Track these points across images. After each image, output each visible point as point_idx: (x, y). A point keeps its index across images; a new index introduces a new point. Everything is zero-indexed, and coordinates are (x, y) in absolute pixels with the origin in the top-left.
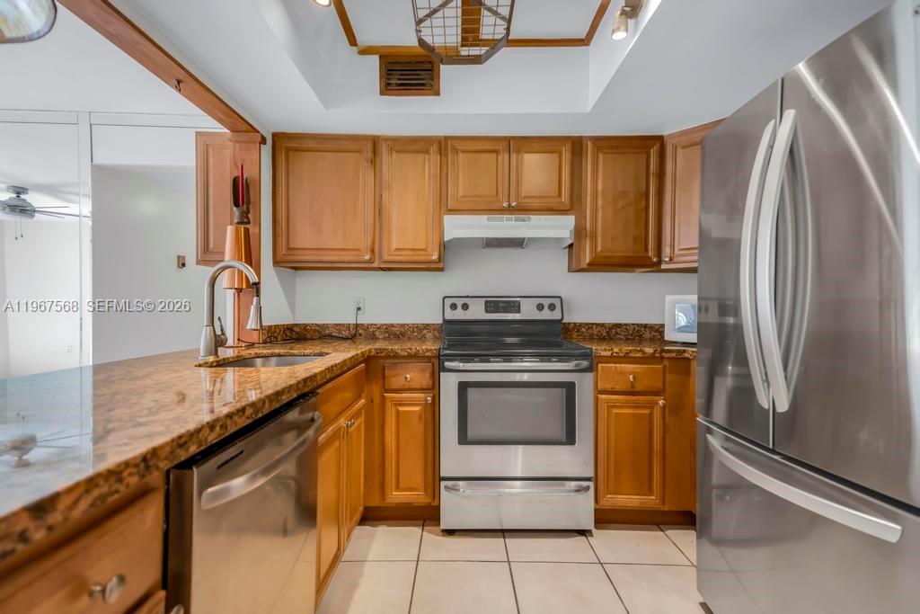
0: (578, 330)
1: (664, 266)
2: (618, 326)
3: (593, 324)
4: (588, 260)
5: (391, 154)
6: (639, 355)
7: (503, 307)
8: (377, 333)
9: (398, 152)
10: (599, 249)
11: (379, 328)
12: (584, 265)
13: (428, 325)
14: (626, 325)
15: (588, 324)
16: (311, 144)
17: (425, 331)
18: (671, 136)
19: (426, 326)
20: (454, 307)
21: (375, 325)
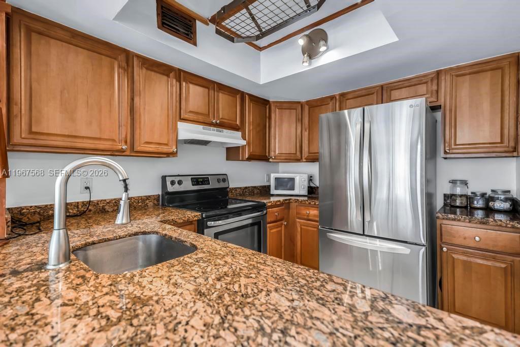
0: (231, 192)
1: (271, 160)
2: (246, 188)
3: (237, 188)
4: (247, 156)
5: (142, 69)
6: (279, 203)
7: (201, 182)
8: (107, 207)
9: (147, 69)
10: (251, 151)
11: (108, 203)
12: (245, 159)
13: (149, 196)
14: (249, 187)
15: (235, 188)
16: (61, 34)
17: (147, 201)
18: (274, 102)
19: (148, 198)
20: (173, 183)
21: (105, 200)
